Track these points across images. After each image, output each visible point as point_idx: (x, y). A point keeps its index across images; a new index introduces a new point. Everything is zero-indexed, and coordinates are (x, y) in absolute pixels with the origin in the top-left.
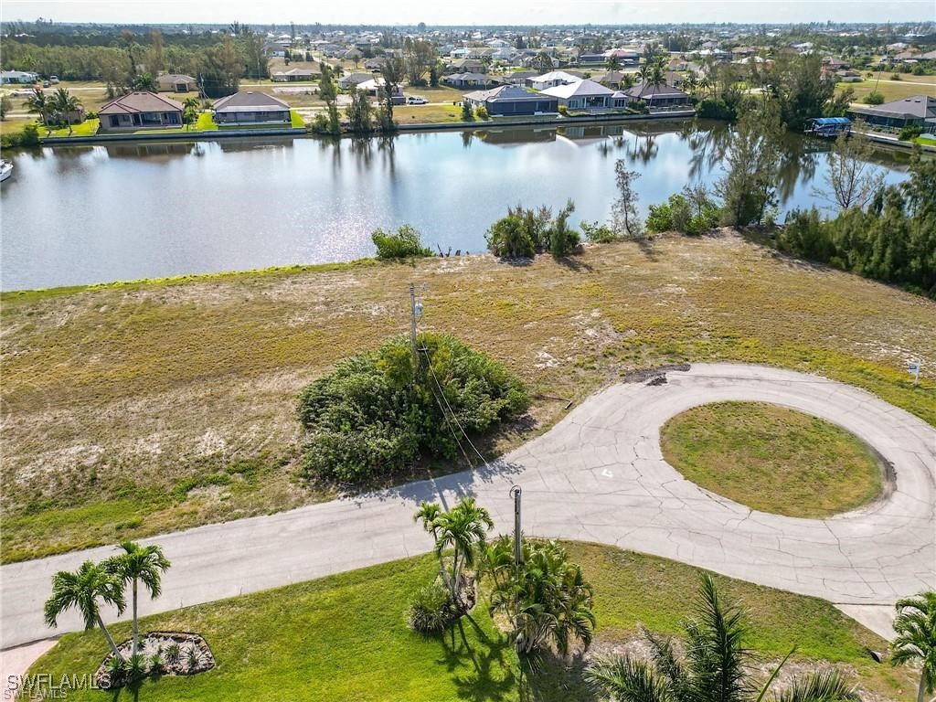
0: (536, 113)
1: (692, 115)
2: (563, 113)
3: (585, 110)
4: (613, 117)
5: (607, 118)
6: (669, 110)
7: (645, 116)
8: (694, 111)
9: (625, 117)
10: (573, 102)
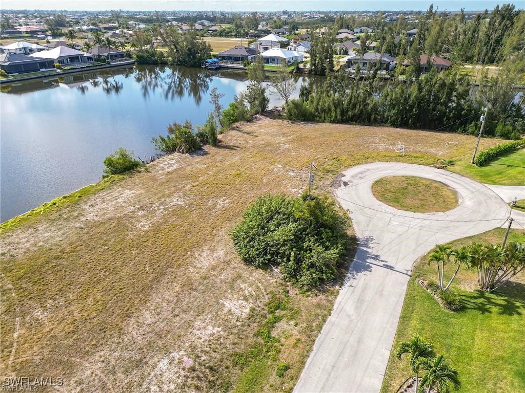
0: (41, 70)
1: (133, 63)
2: (59, 68)
3: (70, 65)
4: (92, 68)
5: (88, 69)
6: (120, 61)
7: (109, 66)
8: (133, 61)
9: (98, 67)
10: (61, 60)
